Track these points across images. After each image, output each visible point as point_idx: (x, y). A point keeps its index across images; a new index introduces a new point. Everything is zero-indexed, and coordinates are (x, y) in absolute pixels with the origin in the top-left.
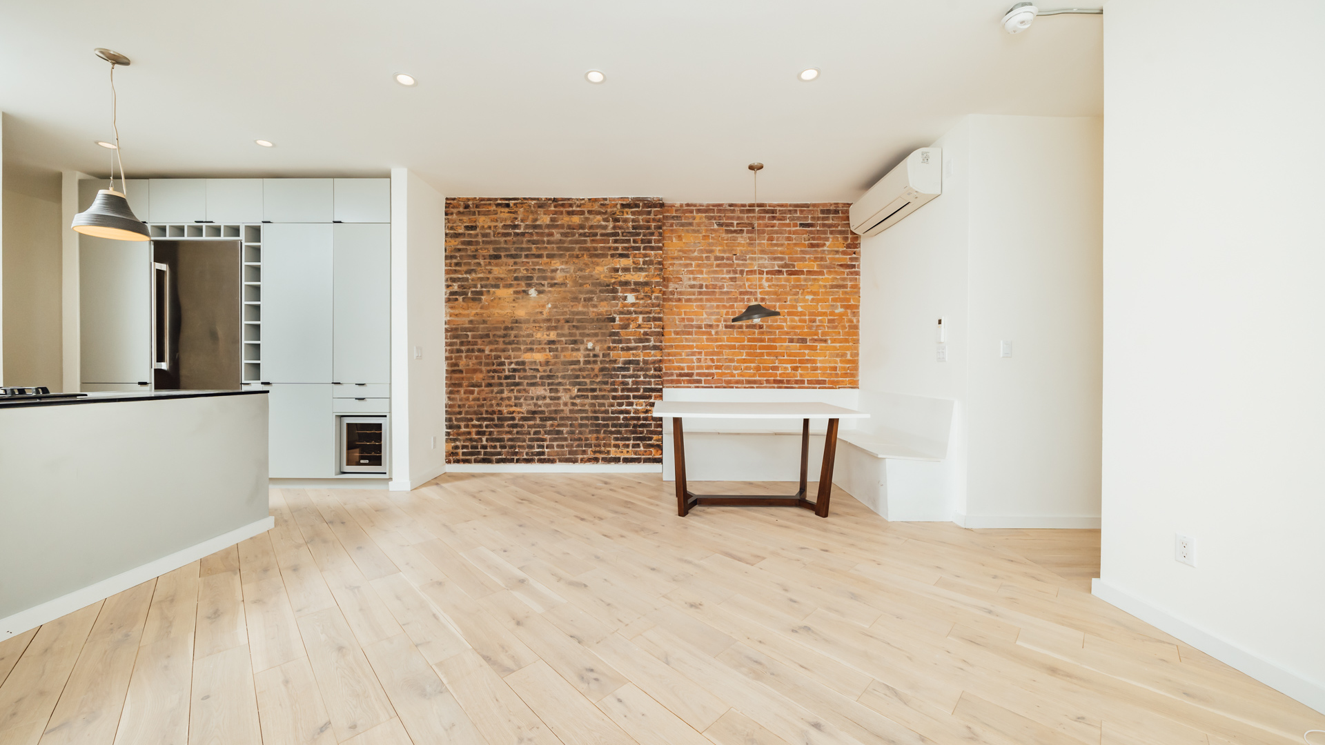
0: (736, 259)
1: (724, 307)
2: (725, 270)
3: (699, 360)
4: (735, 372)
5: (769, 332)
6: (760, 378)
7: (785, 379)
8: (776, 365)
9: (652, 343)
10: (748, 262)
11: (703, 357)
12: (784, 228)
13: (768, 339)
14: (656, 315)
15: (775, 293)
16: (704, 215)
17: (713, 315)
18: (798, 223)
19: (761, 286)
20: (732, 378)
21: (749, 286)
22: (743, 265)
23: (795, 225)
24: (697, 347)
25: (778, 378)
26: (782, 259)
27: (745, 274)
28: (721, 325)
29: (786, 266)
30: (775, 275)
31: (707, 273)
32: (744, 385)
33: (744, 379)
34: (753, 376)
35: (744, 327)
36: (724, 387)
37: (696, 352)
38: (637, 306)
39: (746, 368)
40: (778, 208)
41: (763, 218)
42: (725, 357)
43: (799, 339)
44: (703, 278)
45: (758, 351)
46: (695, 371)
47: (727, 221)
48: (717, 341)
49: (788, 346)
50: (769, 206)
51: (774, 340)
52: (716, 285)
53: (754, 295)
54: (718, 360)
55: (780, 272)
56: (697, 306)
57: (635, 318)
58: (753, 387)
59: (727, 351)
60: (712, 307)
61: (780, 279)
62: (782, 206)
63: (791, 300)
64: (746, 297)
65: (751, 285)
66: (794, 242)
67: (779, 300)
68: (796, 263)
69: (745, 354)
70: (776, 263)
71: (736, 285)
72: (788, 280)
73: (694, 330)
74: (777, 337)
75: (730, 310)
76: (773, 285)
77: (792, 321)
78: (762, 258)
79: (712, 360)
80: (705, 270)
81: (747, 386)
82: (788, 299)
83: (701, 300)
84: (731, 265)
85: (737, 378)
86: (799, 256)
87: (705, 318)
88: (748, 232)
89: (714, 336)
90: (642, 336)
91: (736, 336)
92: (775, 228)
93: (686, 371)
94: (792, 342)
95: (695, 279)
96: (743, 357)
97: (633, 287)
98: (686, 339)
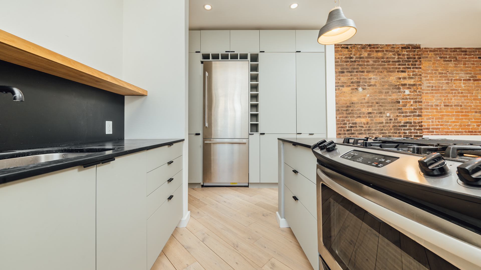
0: (449, 74)
1: (444, 96)
2: (444, 79)
3: (433, 122)
4: (450, 127)
5: (465, 108)
6: (462, 130)
7: (474, 130)
8: (469, 124)
9: (417, 114)
10: (454, 75)
11: (434, 120)
12: (471, 59)
13: (465, 111)
14: (419, 100)
15: (468, 90)
16: (433, 53)
17: (438, 100)
18: (478, 57)
19: (460, 87)
20: (448, 130)
21: (455, 87)
22: (452, 76)
23: (476, 58)
24: (431, 115)
25: (470, 130)
26: (470, 74)
27: (453, 81)
28: (442, 105)
29: (472, 77)
30: (467, 81)
31: (435, 80)
32: (454, 134)
33: (454, 130)
34: (459, 129)
35: (453, 106)
36: (445, 135)
37: (431, 118)
38: (410, 95)
39: (456, 125)
40: (468, 50)
41: (461, 54)
42: (445, 120)
43: (480, 111)
44: (433, 83)
45: (460, 117)
46: (431, 127)
47: (444, 56)
48: (441, 113)
49: (474, 115)
50: (464, 49)
51: (468, 112)
52: (440, 86)
53: (457, 91)
54: (442, 122)
55: (469, 80)
56: (431, 96)
57: (410, 101)
58: (458, 135)
59: (446, 117)
60: (438, 96)
61: (470, 83)
62: (470, 49)
63: (475, 93)
64: (454, 92)
65: (456, 86)
66: (476, 65)
67: (470, 93)
68: (477, 76)
69: (454, 119)
70: (468, 75)
71: (449, 86)
72: (473, 84)
73: (430, 107)
74: (469, 110)
75: (447, 98)
76: (467, 86)
77: (476, 103)
78: (461, 73)
79: (439, 122)
80: (434, 79)
81: (456, 134)
82: (474, 93)
83: (433, 93)
84: (446, 77)
85: (451, 130)
86: (478, 72)
87: (434, 102)
88: (454, 61)
89: (439, 110)
90: (413, 110)
91: (449, 110)
92: (467, 59)
93: (426, 127)
94: (476, 113)
95: (429, 83)
96: (453, 120)
97: (408, 86)
98: (426, 111)
